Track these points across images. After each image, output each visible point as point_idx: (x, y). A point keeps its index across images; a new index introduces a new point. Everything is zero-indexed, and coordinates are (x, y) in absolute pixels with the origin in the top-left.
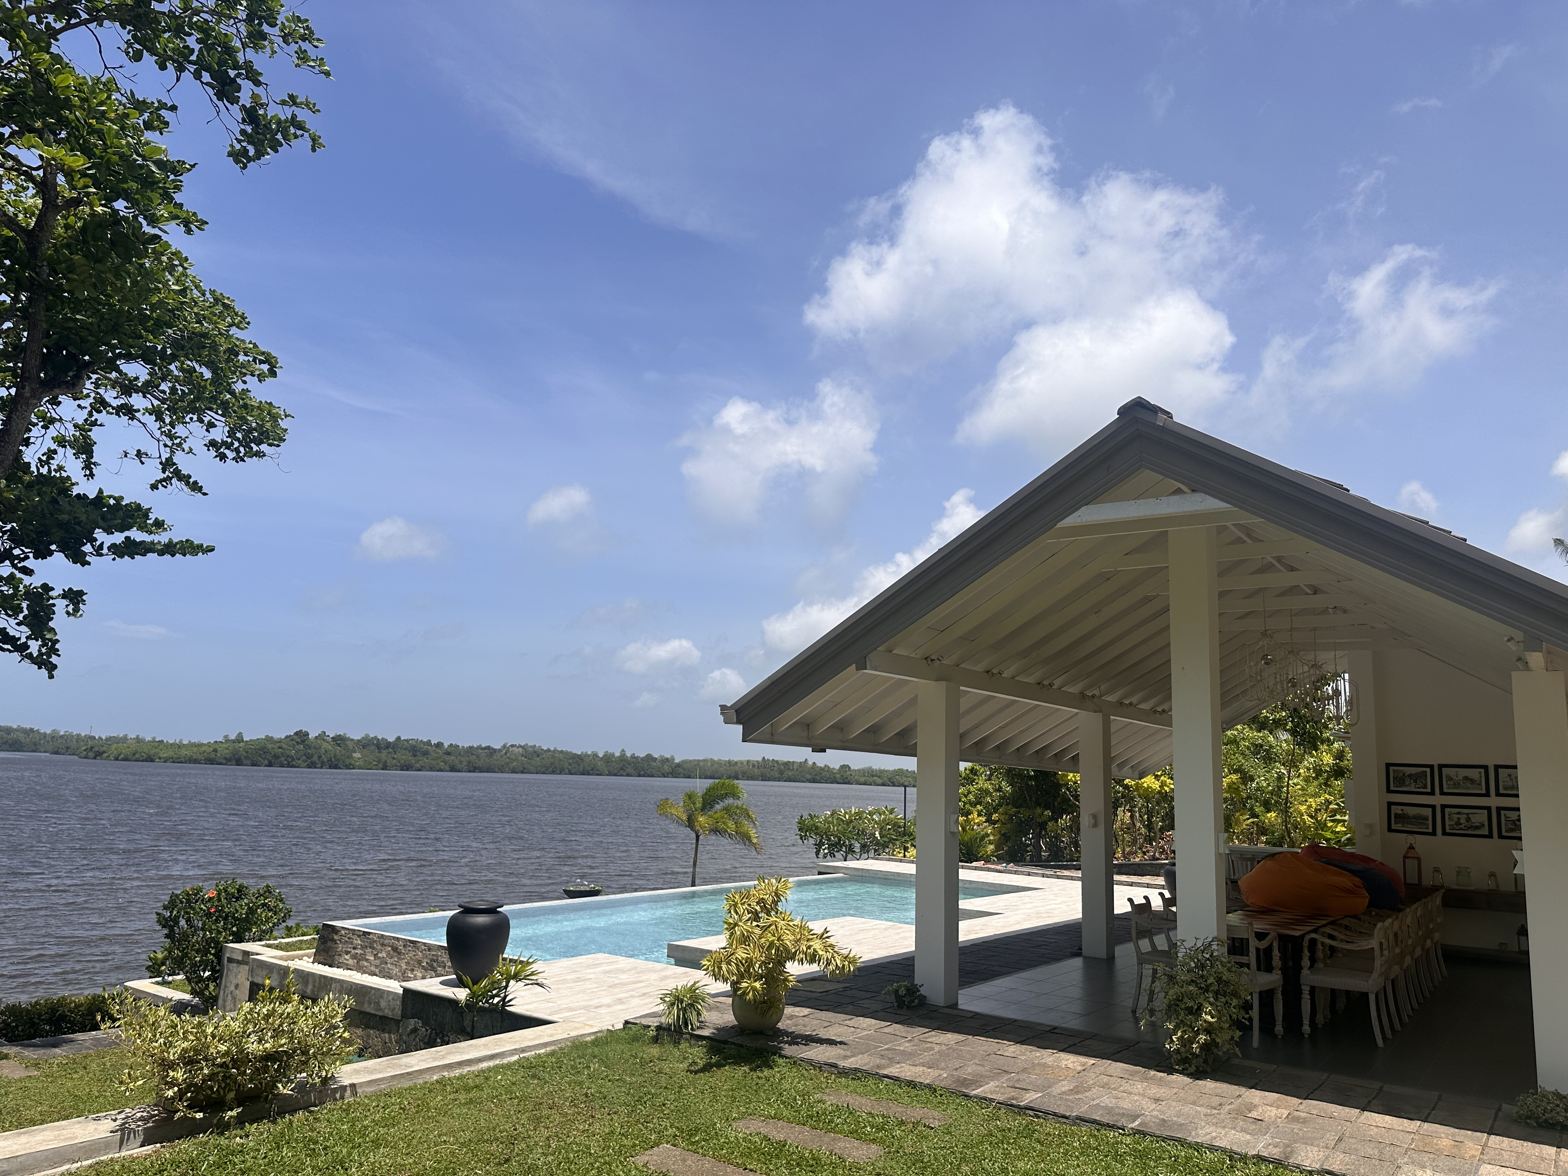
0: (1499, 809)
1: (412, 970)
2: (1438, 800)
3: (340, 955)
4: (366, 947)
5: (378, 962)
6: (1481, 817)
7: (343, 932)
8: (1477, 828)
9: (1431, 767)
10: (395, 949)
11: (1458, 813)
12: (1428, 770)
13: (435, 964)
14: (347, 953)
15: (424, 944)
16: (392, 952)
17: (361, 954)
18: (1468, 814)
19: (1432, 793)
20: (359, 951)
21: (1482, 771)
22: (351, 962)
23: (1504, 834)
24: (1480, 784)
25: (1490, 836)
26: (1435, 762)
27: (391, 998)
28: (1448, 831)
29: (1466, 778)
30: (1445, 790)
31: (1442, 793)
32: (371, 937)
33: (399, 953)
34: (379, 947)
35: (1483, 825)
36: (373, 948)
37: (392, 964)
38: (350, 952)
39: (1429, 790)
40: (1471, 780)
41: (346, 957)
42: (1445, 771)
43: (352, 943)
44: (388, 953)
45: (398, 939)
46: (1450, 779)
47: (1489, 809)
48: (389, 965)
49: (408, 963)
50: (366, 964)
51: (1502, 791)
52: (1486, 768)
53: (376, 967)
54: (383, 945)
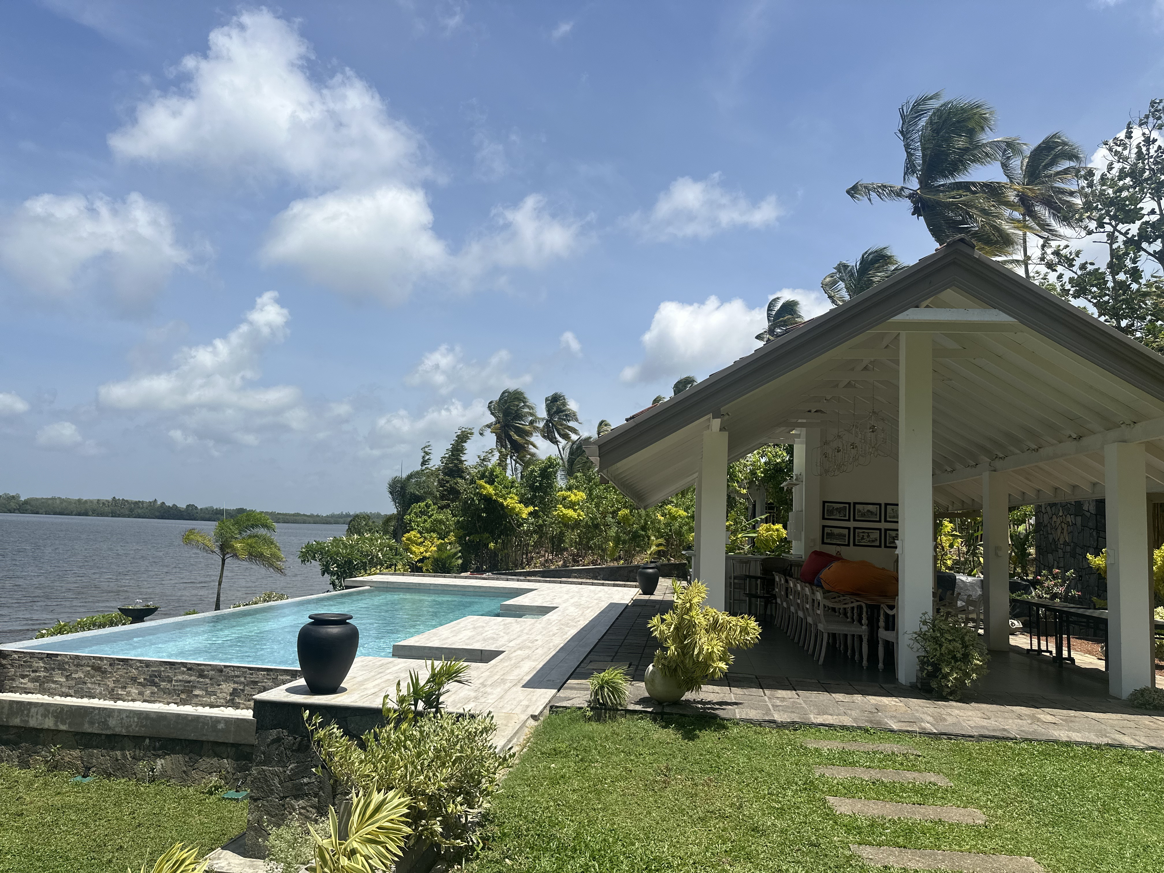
0: (886, 530)
1: (124, 688)
2: (852, 524)
3: (13, 680)
4: (53, 669)
5: (73, 683)
6: (876, 535)
7: (16, 656)
8: (873, 541)
9: (849, 504)
10: (97, 669)
11: (863, 532)
12: (847, 506)
13: (157, 680)
14: (23, 677)
15: (140, 661)
16: (92, 672)
17: (45, 677)
18: (868, 533)
19: (849, 520)
20: (42, 674)
21: (878, 506)
22: (30, 685)
23: (888, 545)
24: (876, 515)
25: (880, 546)
26: (851, 501)
27: (124, 716)
28: (857, 543)
29: (868, 511)
30: (856, 518)
31: (855, 520)
32: (59, 658)
33: (104, 672)
34: (73, 668)
35: (877, 540)
36: (65, 670)
37: (92, 683)
38: (27, 676)
39: (847, 518)
40: (871, 512)
41: (22, 681)
42: (857, 506)
43: (30, 666)
44: (87, 674)
45: (101, 659)
46: (859, 511)
47: (880, 530)
48: (89, 685)
49: (116, 681)
50: (53, 686)
51: (888, 519)
52: (880, 505)
53: (69, 688)
54: (78, 665)
